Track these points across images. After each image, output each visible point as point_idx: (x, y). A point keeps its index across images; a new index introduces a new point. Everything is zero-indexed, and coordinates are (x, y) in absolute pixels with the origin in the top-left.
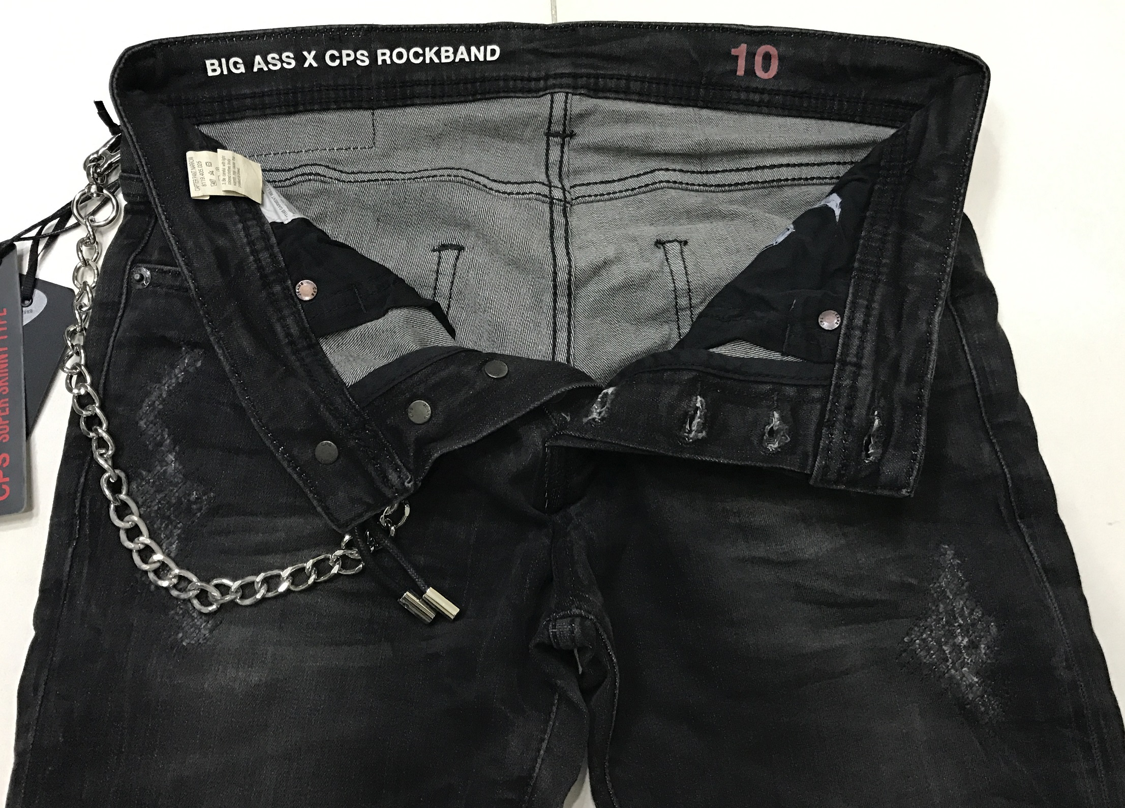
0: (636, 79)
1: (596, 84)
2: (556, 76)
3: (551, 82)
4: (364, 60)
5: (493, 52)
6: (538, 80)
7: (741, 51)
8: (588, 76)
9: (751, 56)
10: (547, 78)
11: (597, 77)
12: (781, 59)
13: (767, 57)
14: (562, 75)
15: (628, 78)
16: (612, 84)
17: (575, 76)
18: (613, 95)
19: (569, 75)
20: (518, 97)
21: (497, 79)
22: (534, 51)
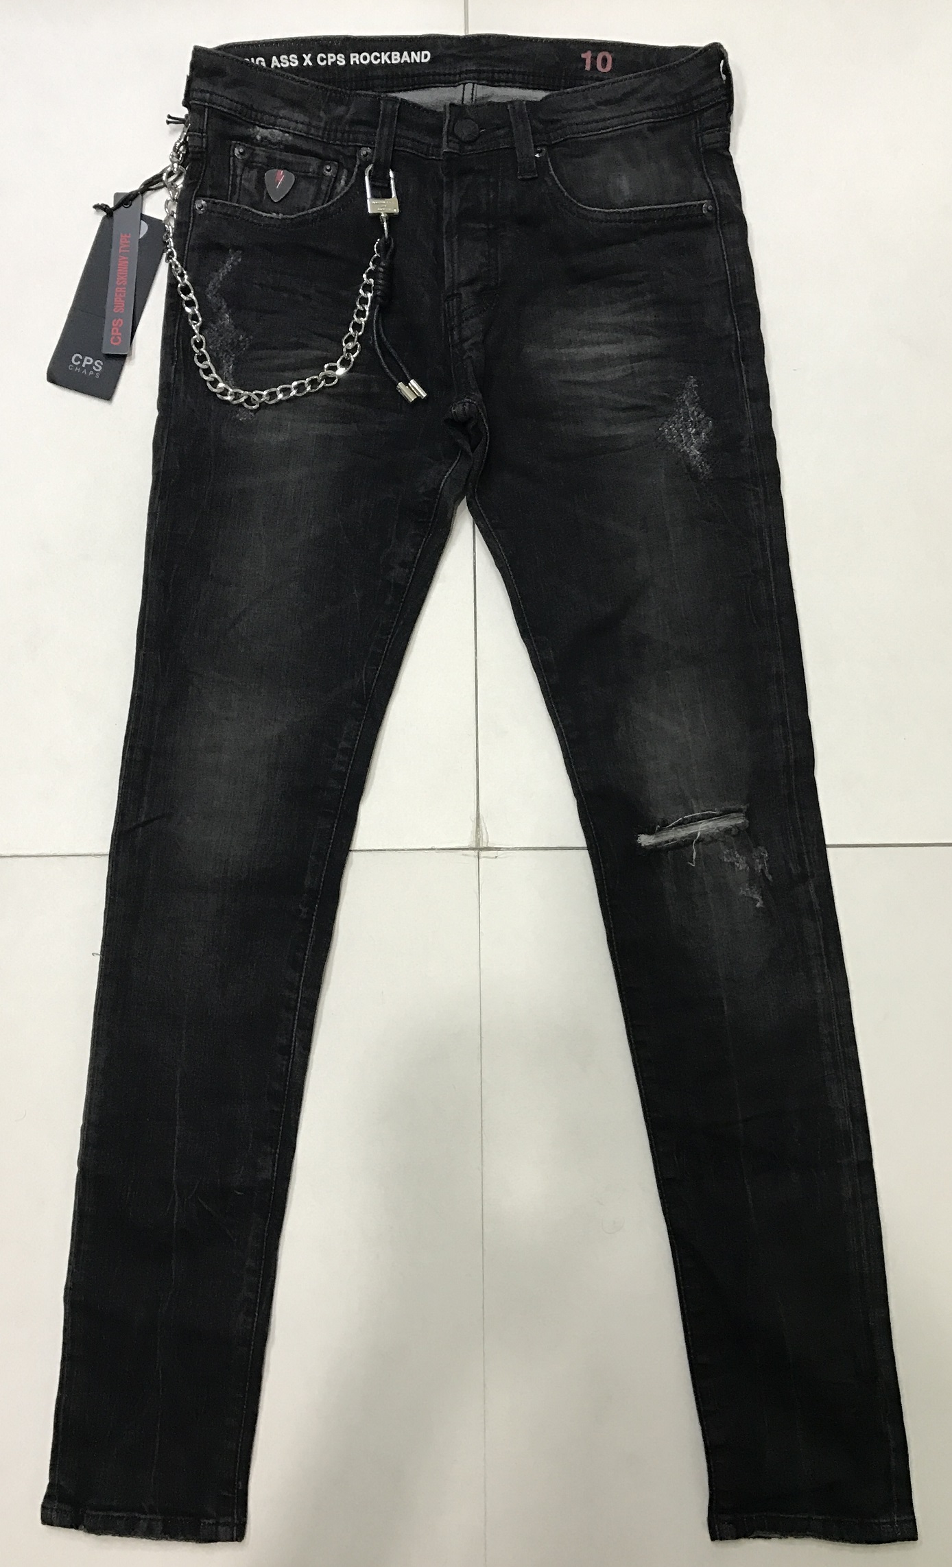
0: (519, 73)
1: (493, 77)
2: (467, 72)
3: (463, 76)
4: (342, 62)
5: (426, 56)
6: (455, 75)
7: (587, 56)
8: (488, 72)
9: (594, 59)
10: (460, 74)
11: (493, 72)
12: (614, 60)
13: (605, 60)
14: (471, 71)
15: (514, 73)
16: (503, 77)
17: (479, 72)
18: (504, 84)
19: (475, 71)
20: (442, 87)
21: (429, 74)
22: (452, 55)
